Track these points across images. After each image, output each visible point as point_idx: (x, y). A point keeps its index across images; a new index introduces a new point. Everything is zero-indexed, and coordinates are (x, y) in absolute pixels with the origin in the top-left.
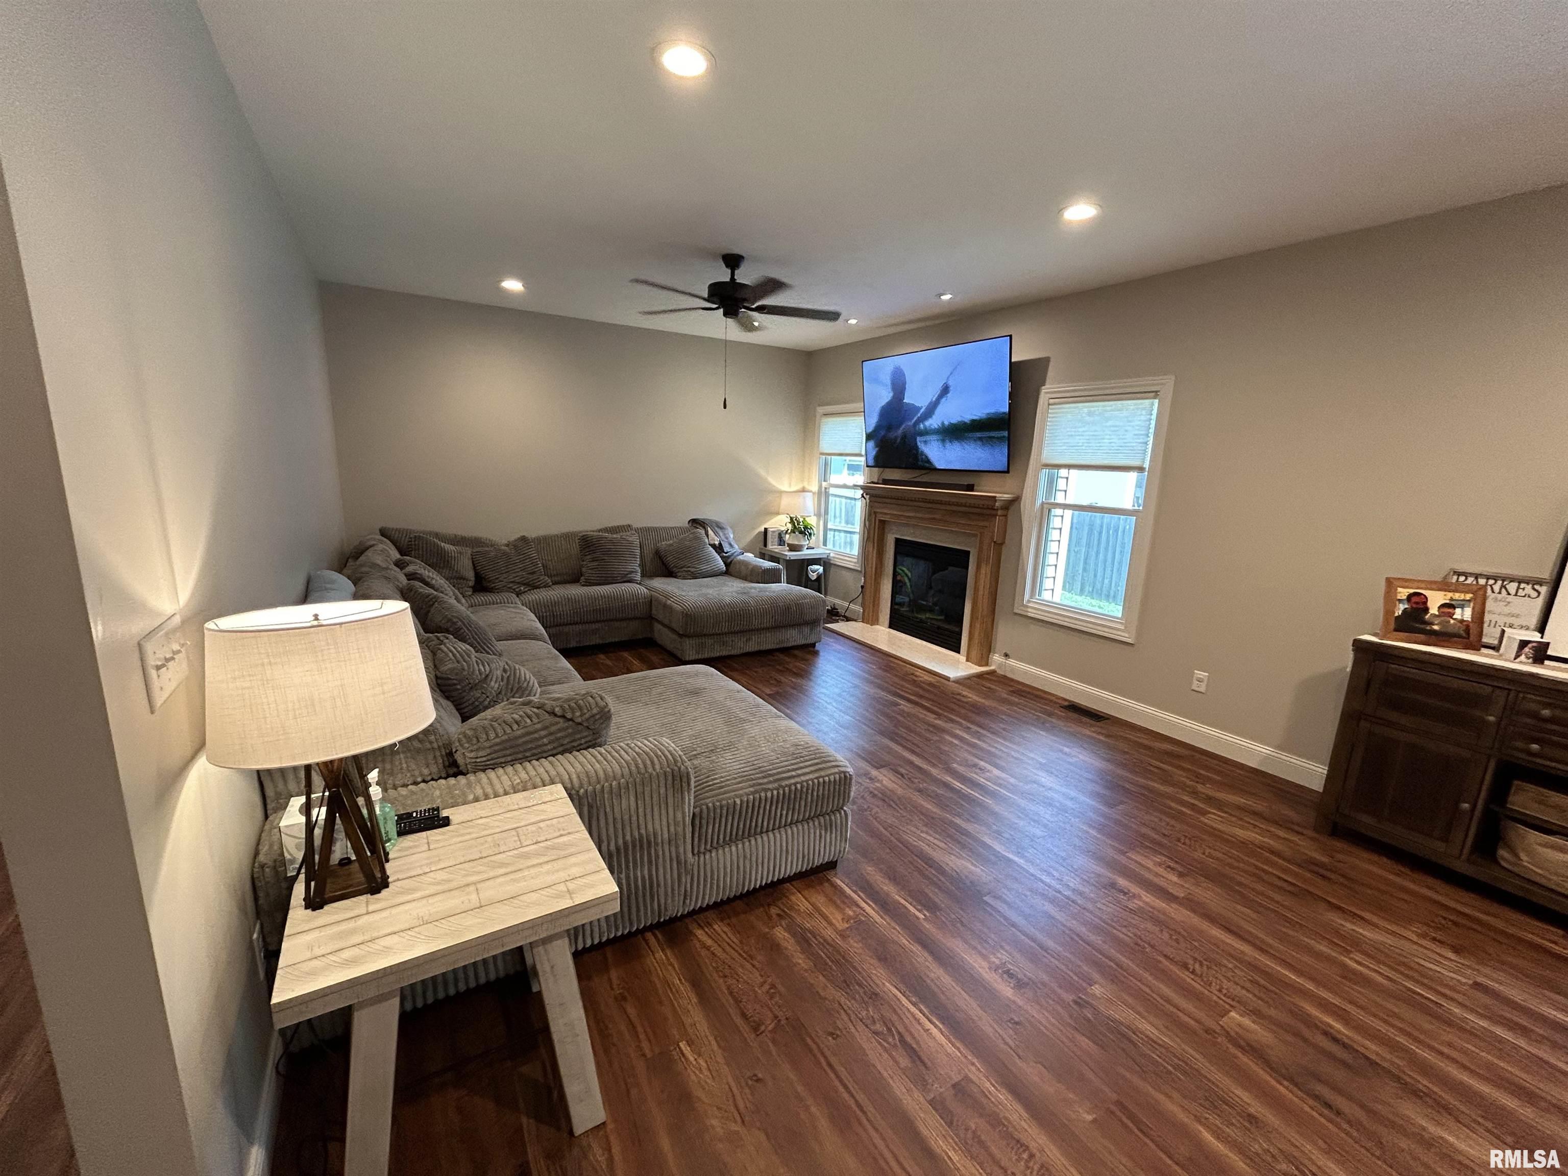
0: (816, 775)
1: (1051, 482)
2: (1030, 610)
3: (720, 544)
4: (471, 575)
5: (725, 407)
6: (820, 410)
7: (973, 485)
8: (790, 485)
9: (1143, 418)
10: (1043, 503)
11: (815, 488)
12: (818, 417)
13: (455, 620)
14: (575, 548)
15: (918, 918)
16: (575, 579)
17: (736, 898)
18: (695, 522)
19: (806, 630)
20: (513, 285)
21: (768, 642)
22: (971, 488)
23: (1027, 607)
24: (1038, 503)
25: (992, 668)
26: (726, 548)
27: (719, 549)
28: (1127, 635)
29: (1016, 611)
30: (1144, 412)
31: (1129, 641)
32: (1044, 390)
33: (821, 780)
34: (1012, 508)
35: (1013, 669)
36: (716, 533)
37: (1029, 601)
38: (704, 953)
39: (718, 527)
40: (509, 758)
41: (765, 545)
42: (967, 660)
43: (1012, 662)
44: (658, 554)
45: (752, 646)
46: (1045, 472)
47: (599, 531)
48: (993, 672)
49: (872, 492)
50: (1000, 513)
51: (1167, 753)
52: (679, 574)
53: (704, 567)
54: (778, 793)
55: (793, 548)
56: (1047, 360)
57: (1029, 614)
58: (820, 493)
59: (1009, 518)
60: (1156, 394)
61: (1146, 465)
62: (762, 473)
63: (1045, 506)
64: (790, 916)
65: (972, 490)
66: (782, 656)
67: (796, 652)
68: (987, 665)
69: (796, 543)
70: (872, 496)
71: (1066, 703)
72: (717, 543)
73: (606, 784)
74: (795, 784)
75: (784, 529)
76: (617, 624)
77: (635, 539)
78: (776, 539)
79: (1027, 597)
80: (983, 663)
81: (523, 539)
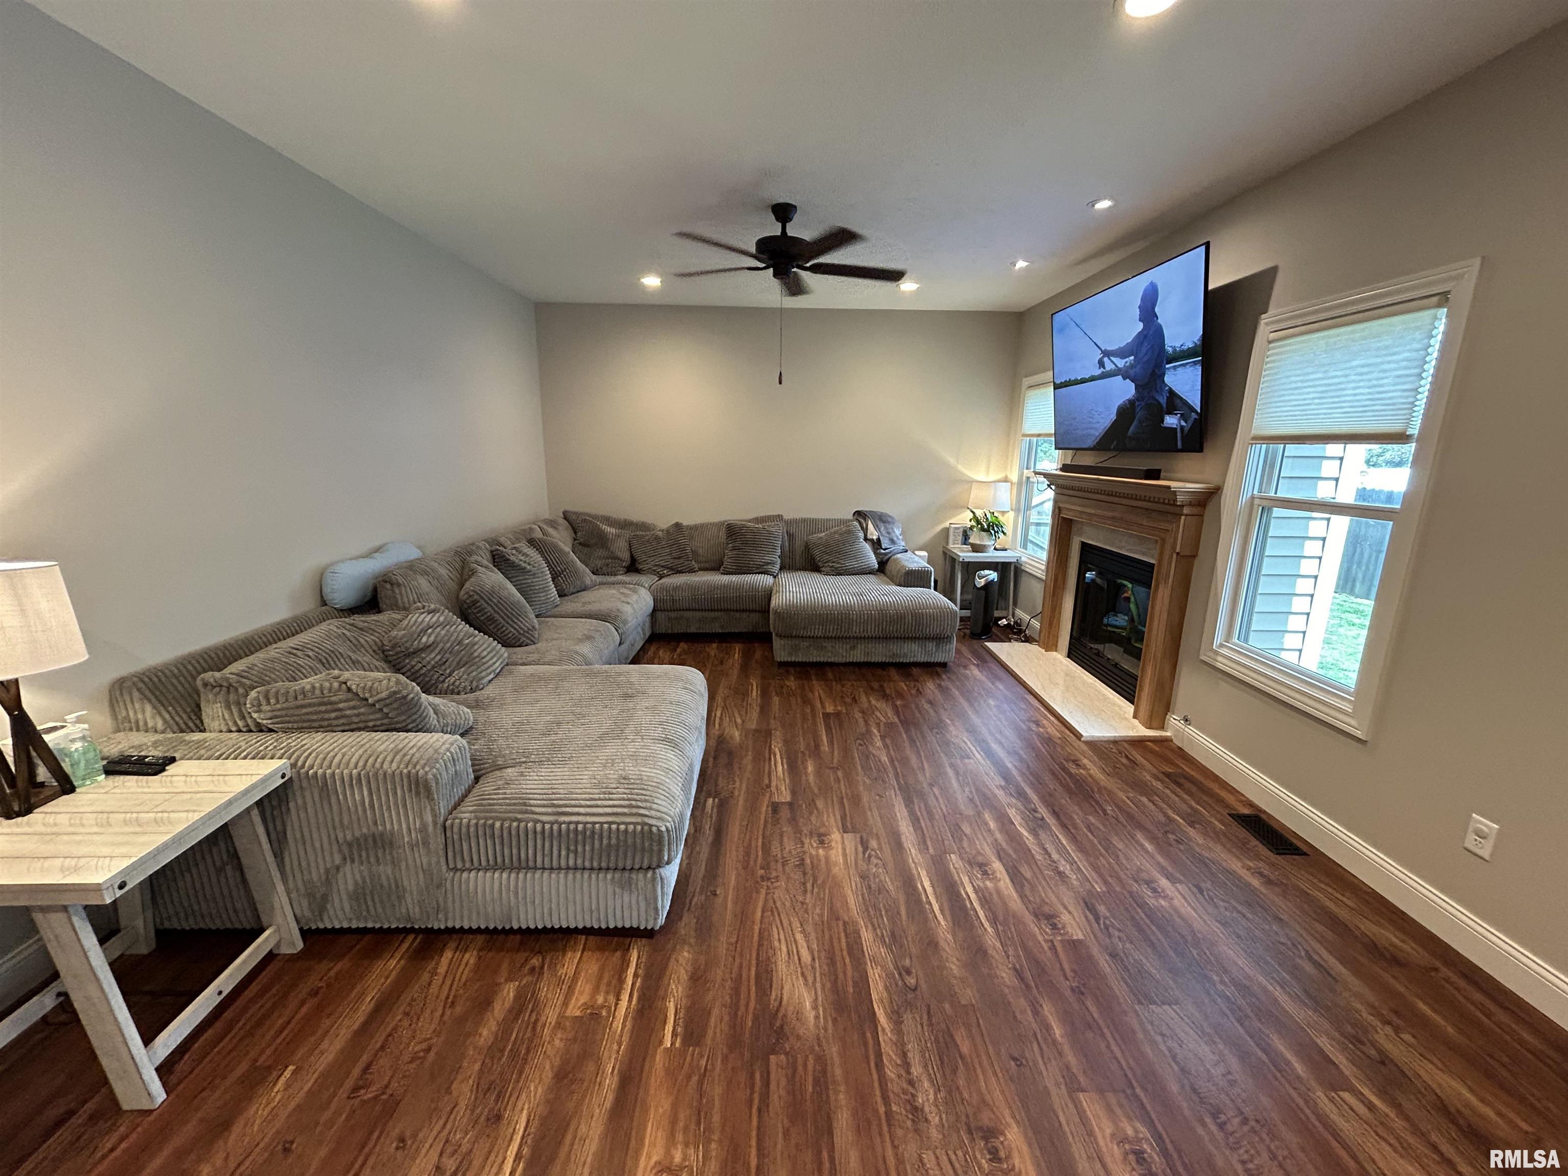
1: (1269, 465)
2: (1220, 659)
3: (879, 540)
4: (626, 556)
5: (780, 383)
6: (1027, 382)
7: (1159, 471)
8: (988, 472)
9: (1416, 346)
10: (1253, 498)
11: (1014, 477)
12: (1023, 389)
14: (723, 534)
16: (717, 567)
17: (479, 931)
18: (860, 515)
19: (931, 646)
20: (652, 282)
21: (879, 653)
22: (1154, 474)
23: (1217, 653)
24: (1245, 498)
25: (1168, 734)
26: (885, 543)
27: (876, 544)
28: (1353, 722)
29: (1203, 658)
30: (1418, 335)
31: (1359, 734)
32: (1264, 319)
34: (1210, 508)
35: (1191, 741)
36: (876, 527)
37: (1221, 646)
39: (881, 519)
41: (947, 543)
42: (1135, 717)
43: (1192, 731)
44: (807, 547)
45: (858, 655)
46: (1258, 452)
47: (749, 521)
48: (1164, 742)
49: (1061, 482)
50: (1186, 510)
52: (823, 569)
53: (852, 564)
54: (551, 828)
55: (976, 548)
56: (1274, 270)
57: (1219, 665)
58: (1020, 483)
59: (1206, 518)
60: (1443, 299)
61: (1414, 431)
62: (952, 461)
63: (1257, 501)
65: (1158, 478)
66: (893, 672)
67: (915, 671)
68: (1162, 727)
69: (978, 542)
70: (1057, 486)
71: (1246, 811)
72: (875, 538)
74: (578, 823)
75: (969, 524)
76: (738, 615)
77: (779, 531)
78: (960, 538)
79: (1219, 639)
80: (1154, 724)
81: (677, 525)
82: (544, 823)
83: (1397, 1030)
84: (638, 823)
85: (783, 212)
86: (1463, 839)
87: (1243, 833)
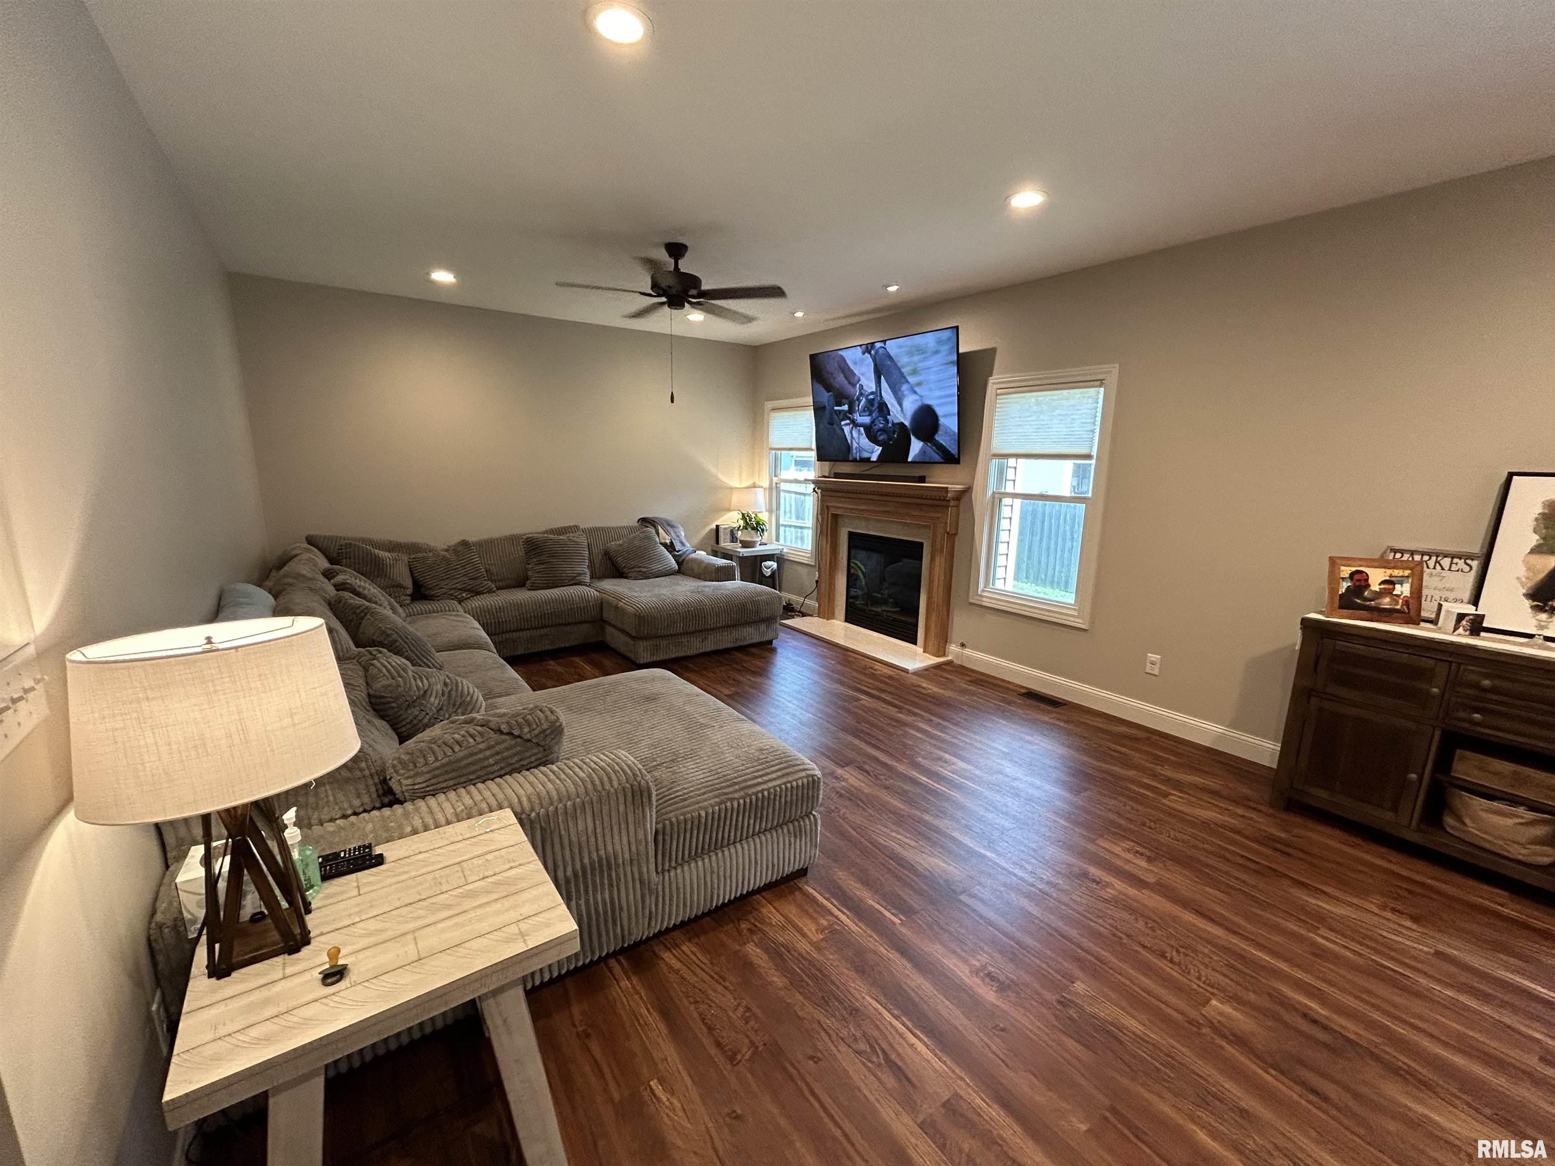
0: (784, 780)
1: (1001, 472)
2: (984, 599)
3: (672, 543)
4: (408, 583)
5: (672, 401)
6: (769, 405)
7: (924, 477)
8: (741, 480)
9: (1089, 406)
10: (994, 493)
11: (766, 484)
12: (766, 413)
13: (389, 632)
14: (520, 552)
15: (894, 924)
16: (521, 583)
17: (704, 915)
18: (644, 521)
19: (763, 627)
20: (443, 277)
21: (725, 640)
22: (922, 479)
23: (981, 596)
24: (990, 493)
25: (950, 658)
26: (678, 546)
27: (670, 547)
28: (1080, 621)
29: (972, 601)
30: (1090, 401)
31: (1083, 626)
32: (991, 380)
33: (789, 785)
34: (964, 500)
35: (969, 658)
36: (667, 532)
37: (983, 591)
38: (672, 977)
39: (669, 525)
40: (451, 783)
41: (717, 542)
42: (924, 652)
43: (967, 652)
44: (607, 554)
45: (709, 645)
46: (995, 462)
47: (544, 533)
48: (950, 663)
49: (823, 486)
50: (952, 503)
51: (1125, 736)
52: (630, 575)
53: (656, 567)
55: (746, 544)
56: (993, 351)
57: (984, 604)
58: (771, 488)
59: (961, 508)
60: (1101, 383)
61: (1094, 453)
62: (713, 470)
63: (996, 496)
64: (760, 930)
65: (924, 482)
66: (739, 655)
67: (753, 650)
68: (944, 655)
69: (749, 539)
70: (823, 490)
71: (1024, 691)
72: (668, 541)
73: (560, 805)
75: (736, 525)
76: (567, 629)
77: (583, 540)
78: (728, 537)
79: (981, 586)
80: (941, 653)
81: (465, 543)
82: (738, 799)
83: (1161, 766)
84: (804, 777)
85: (676, 250)
86: (1145, 668)
87: (1029, 702)
